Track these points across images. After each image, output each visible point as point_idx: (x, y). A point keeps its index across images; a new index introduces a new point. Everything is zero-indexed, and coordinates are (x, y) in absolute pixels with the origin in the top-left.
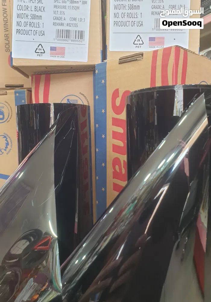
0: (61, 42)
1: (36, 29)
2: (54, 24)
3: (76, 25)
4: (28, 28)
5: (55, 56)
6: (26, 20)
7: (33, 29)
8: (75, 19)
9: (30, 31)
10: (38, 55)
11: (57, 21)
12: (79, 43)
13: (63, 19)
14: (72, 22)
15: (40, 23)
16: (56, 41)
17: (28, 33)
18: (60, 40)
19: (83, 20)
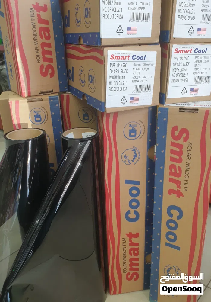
0: (137, 93)
1: (122, 86)
2: (133, 81)
3: (146, 81)
4: (117, 86)
5: (133, 104)
6: (115, 80)
7: (120, 86)
8: (145, 77)
9: (118, 88)
10: (122, 104)
11: (135, 79)
12: (147, 93)
13: (138, 78)
14: (144, 79)
15: (124, 81)
16: (134, 93)
17: (117, 89)
18: (136, 92)
19: (150, 77)
